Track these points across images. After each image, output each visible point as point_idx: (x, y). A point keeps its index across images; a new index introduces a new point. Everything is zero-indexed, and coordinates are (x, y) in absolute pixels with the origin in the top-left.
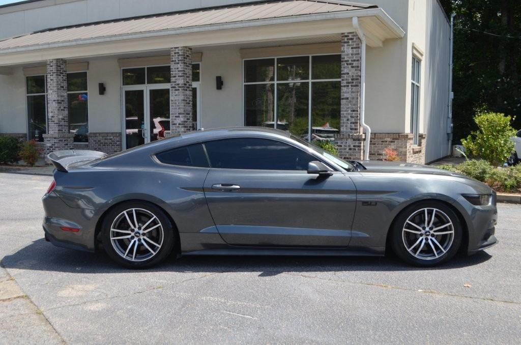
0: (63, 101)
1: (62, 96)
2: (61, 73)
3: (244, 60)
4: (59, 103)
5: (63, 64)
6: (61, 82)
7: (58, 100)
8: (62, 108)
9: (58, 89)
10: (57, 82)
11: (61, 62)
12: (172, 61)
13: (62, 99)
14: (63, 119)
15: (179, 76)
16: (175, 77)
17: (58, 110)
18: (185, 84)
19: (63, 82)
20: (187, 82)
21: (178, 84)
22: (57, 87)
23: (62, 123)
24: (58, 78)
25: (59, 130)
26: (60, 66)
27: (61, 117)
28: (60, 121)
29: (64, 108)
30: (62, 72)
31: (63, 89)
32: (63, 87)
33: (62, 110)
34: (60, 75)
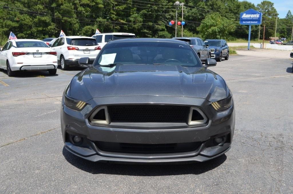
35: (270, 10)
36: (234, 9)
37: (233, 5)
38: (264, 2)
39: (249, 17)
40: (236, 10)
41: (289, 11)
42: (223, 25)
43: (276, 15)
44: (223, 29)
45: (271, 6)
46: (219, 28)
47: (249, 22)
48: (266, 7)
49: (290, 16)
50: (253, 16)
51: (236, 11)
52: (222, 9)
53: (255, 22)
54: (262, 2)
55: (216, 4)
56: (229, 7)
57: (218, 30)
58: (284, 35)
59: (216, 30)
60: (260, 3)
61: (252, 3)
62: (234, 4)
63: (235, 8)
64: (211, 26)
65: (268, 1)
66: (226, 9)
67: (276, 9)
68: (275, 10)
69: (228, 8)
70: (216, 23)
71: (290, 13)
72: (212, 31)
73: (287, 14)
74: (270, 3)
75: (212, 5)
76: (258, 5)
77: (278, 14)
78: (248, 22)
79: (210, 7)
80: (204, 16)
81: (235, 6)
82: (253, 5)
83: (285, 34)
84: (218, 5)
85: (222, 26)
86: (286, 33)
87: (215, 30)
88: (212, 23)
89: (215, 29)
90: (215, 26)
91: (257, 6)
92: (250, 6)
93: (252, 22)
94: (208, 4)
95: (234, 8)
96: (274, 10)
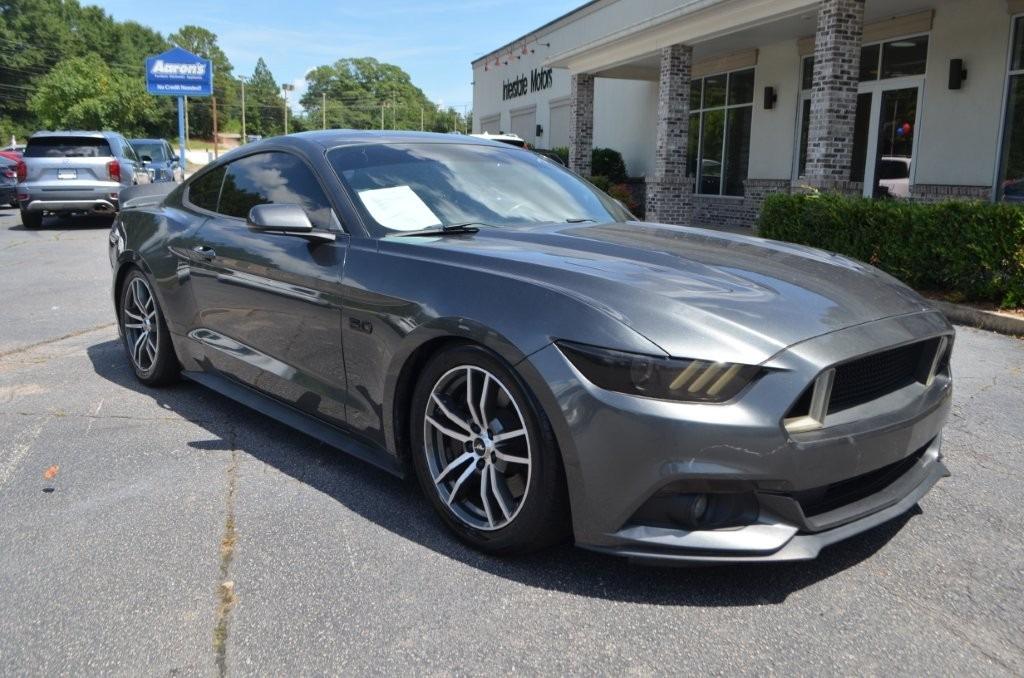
0: (679, 119)
1: (677, 111)
2: (678, 70)
3: (1014, 17)
4: (671, 122)
5: (684, 55)
6: (678, 87)
7: (669, 119)
8: (677, 132)
9: (671, 99)
10: (671, 86)
11: (681, 51)
12: (819, 30)
13: (679, 116)
14: (678, 152)
15: (826, 61)
16: (820, 62)
17: (669, 135)
18: (836, 77)
19: (683, 87)
20: (843, 72)
21: (824, 78)
22: (670, 94)
23: (675, 158)
24: (672, 79)
25: (666, 171)
26: (678, 58)
27: (673, 147)
28: (671, 155)
29: (681, 131)
30: (681, 67)
31: (682, 99)
32: (681, 95)
33: (676, 136)
34: (677, 74)
35: (208, 53)
36: (103, 46)
37: (97, 30)
38: (187, 28)
39: (175, 71)
40: (110, 47)
41: (260, 60)
42: (119, 92)
43: (228, 69)
44: (120, 107)
45: (210, 43)
46: (107, 104)
47: (177, 87)
48: (196, 44)
49: (263, 73)
50: (185, 69)
51: (109, 52)
52: (66, 42)
53: (193, 88)
54: (184, 29)
55: (44, 27)
56: (86, 36)
57: (103, 108)
58: (254, 128)
59: (100, 110)
60: (176, 32)
61: (155, 31)
62: (100, 29)
63: (108, 44)
64: (81, 95)
65: (199, 28)
66: (77, 42)
67: (224, 51)
68: (222, 54)
69: (83, 40)
70: (94, 88)
71: (264, 66)
72: (87, 112)
73: (257, 70)
74: (206, 33)
75: (30, 28)
76: (172, 37)
77: (232, 68)
78: (172, 88)
79: (25, 34)
80: (7, 61)
81: (105, 35)
82: (159, 37)
83: (255, 124)
84: (51, 29)
85: (115, 98)
86: (259, 122)
87: (96, 110)
88: (81, 87)
89: (94, 104)
90: (91, 96)
91: (169, 39)
92: (149, 40)
93: (184, 88)
94: (17, 23)
95: (103, 40)
96: (219, 55)
